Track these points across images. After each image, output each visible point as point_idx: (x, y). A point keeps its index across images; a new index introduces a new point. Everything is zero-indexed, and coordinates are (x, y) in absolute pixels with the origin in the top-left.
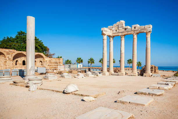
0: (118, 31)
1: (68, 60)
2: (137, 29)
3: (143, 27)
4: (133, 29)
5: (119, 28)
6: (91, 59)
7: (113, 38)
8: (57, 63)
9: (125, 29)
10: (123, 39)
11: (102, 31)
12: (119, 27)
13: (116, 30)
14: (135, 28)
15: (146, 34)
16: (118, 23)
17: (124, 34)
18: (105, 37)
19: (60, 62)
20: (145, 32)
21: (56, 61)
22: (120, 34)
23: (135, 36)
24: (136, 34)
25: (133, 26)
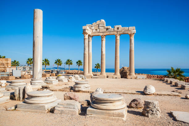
0: (98, 30)
1: (15, 61)
2: (120, 30)
3: (127, 28)
4: (116, 29)
5: (100, 28)
6: (46, 60)
7: (92, 38)
8: (4, 65)
9: (107, 29)
10: (104, 39)
11: (85, 29)
12: (100, 26)
13: (96, 30)
14: (118, 28)
15: (130, 35)
16: (98, 22)
17: (105, 34)
18: (87, 37)
19: (8, 63)
20: (129, 33)
21: (2, 62)
22: (101, 34)
23: (118, 38)
24: (119, 35)
25: (116, 27)
